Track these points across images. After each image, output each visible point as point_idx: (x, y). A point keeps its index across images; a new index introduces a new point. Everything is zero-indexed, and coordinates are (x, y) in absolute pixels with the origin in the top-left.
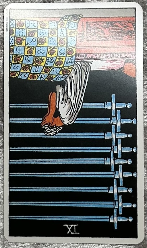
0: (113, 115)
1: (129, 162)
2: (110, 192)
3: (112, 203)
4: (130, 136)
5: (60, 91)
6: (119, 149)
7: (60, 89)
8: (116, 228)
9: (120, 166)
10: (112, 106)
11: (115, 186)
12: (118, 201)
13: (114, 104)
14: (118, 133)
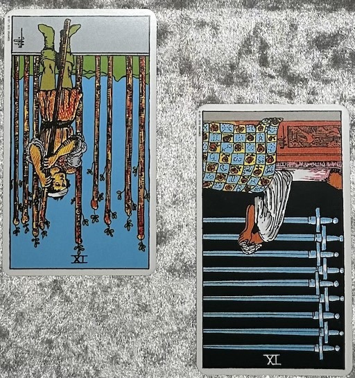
0: (318, 231)
1: (336, 284)
2: (314, 318)
3: (318, 330)
4: (336, 255)
5: (259, 203)
6: (324, 270)
7: (258, 202)
8: (321, 358)
9: (326, 289)
10: (317, 221)
11: (321, 311)
12: (323, 328)
13: (318, 219)
14: (324, 251)
